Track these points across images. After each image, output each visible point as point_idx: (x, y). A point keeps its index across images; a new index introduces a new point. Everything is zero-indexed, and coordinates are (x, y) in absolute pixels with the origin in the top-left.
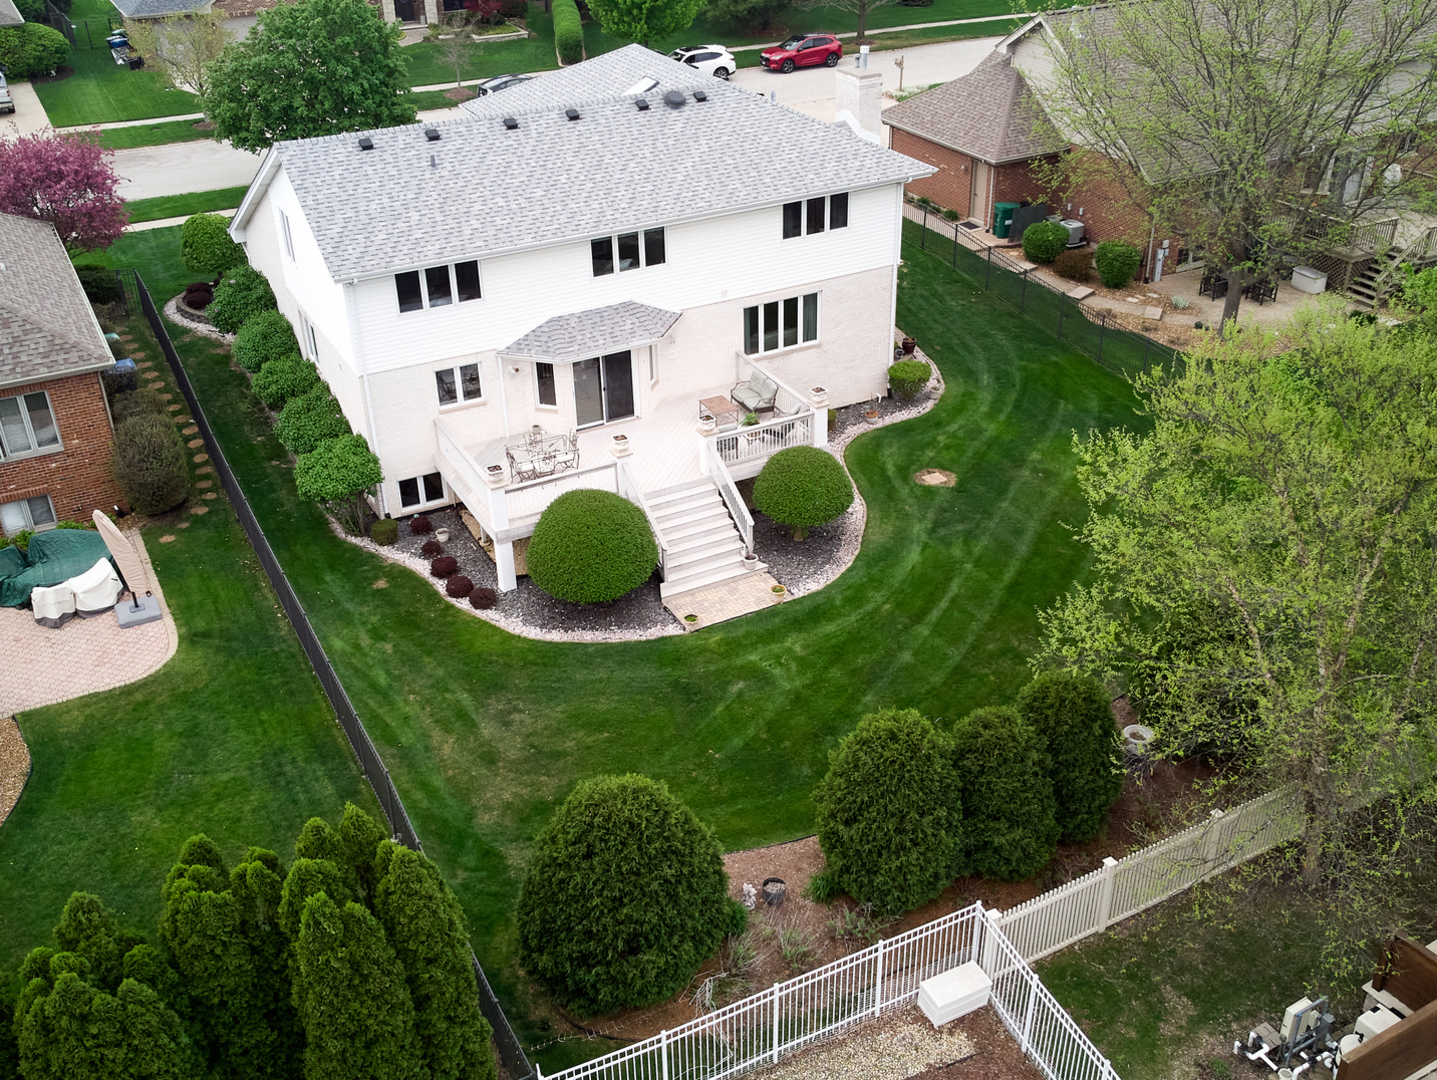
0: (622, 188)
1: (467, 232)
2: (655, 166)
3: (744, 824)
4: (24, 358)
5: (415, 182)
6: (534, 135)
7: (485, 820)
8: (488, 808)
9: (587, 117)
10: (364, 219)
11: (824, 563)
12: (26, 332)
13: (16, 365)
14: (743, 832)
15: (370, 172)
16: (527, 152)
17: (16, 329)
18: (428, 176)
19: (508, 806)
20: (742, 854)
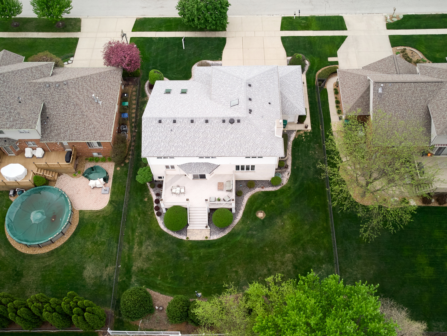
0: (208, 145)
1: (171, 151)
2: (218, 140)
3: (168, 289)
4: (96, 137)
5: (166, 134)
6: (196, 126)
7: (134, 268)
8: (135, 266)
9: (210, 122)
10: (153, 142)
11: (222, 232)
12: (97, 131)
13: (94, 138)
14: (167, 291)
15: (158, 130)
16: (192, 130)
17: (96, 130)
18: (169, 133)
19: (138, 267)
20: (164, 296)
